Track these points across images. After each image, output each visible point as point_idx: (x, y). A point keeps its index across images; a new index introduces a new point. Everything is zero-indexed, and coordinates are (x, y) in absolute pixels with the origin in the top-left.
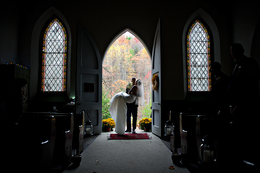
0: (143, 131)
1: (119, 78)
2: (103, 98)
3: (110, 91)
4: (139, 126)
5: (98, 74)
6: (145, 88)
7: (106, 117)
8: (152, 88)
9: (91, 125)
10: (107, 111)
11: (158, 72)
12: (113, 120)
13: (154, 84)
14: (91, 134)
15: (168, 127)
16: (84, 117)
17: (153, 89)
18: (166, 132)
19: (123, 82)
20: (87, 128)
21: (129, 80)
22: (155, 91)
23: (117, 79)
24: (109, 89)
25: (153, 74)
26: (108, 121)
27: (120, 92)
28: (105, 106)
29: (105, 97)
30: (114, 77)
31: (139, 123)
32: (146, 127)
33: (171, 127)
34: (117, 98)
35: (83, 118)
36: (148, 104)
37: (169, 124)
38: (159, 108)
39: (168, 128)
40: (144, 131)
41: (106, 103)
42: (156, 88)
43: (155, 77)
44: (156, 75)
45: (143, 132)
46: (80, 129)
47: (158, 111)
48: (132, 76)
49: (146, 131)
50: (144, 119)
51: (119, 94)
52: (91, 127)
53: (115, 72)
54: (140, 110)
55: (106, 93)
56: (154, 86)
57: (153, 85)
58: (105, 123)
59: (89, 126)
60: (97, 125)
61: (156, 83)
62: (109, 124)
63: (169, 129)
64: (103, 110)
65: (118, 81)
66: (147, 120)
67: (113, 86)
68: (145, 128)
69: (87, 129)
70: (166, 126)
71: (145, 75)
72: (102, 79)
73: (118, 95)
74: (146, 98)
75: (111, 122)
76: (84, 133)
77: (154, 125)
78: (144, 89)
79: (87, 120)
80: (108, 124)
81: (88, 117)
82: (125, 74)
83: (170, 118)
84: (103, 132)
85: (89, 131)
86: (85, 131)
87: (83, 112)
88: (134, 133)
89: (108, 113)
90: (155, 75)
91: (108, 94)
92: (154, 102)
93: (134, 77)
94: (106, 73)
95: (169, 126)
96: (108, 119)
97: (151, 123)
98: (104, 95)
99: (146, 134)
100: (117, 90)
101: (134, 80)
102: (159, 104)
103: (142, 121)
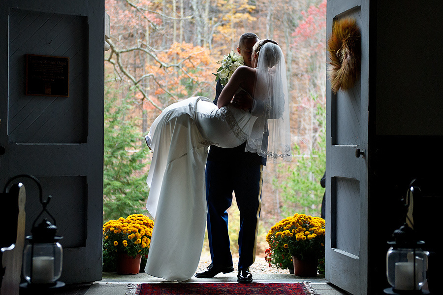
0: (286, 271)
1: (178, 36)
2: (106, 125)
3: (135, 93)
4: (267, 251)
5: (84, 14)
6: (296, 82)
7: (121, 211)
8: (331, 78)
9: (57, 241)
10: (123, 183)
11: (357, 9)
12: (150, 221)
13: (337, 60)
14: (55, 283)
15: (403, 258)
16: (22, 208)
17: (332, 86)
18: (393, 279)
19: (196, 51)
20: (39, 255)
21: (225, 47)
22: (343, 96)
23: (171, 40)
24: (133, 87)
25: (336, 19)
26: (130, 227)
27: (181, 96)
28: (114, 160)
29: (115, 119)
30: (154, 30)
31: (269, 237)
32: (297, 257)
33: (415, 255)
34: (168, 124)
35: (17, 211)
36: (307, 154)
37: (406, 242)
38: (360, 170)
39: (400, 261)
40: (292, 272)
41: (118, 149)
42: (350, 83)
43: (344, 29)
44: (349, 20)
45: (286, 276)
46: (6, 263)
47: (353, 183)
48: (239, 25)
49: (301, 274)
50: (292, 218)
51: (181, 106)
52: (55, 252)
53: (161, 9)
54: (272, 178)
55: (119, 103)
56: (336, 69)
57: (331, 68)
58: (117, 235)
59: (48, 246)
60: (82, 244)
61: (346, 59)
62: (135, 238)
63: (407, 266)
64: (106, 180)
65: (176, 47)
66: (305, 224)
67: (152, 70)
68: (293, 260)
69: (40, 261)
70: (390, 252)
71: (297, 22)
72: (102, 37)
73: (172, 112)
74: (296, 128)
75: (143, 232)
76: (23, 280)
77: (334, 245)
78: (292, 87)
79: (40, 221)
80: (129, 241)
81: (45, 205)
82: (205, 16)
83: (410, 214)
84: (109, 276)
85: (45, 271)
86: (29, 268)
87: (20, 185)
88: (246, 280)
89: (128, 190)
90: (342, 22)
91: (130, 107)
92: (335, 141)
93: (245, 31)
94: (120, 11)
95: (404, 251)
96: (129, 218)
97: (321, 237)
98: (113, 111)
99: (299, 288)
100: (170, 89)
101: (248, 41)
102: (359, 153)
103: (281, 228)
